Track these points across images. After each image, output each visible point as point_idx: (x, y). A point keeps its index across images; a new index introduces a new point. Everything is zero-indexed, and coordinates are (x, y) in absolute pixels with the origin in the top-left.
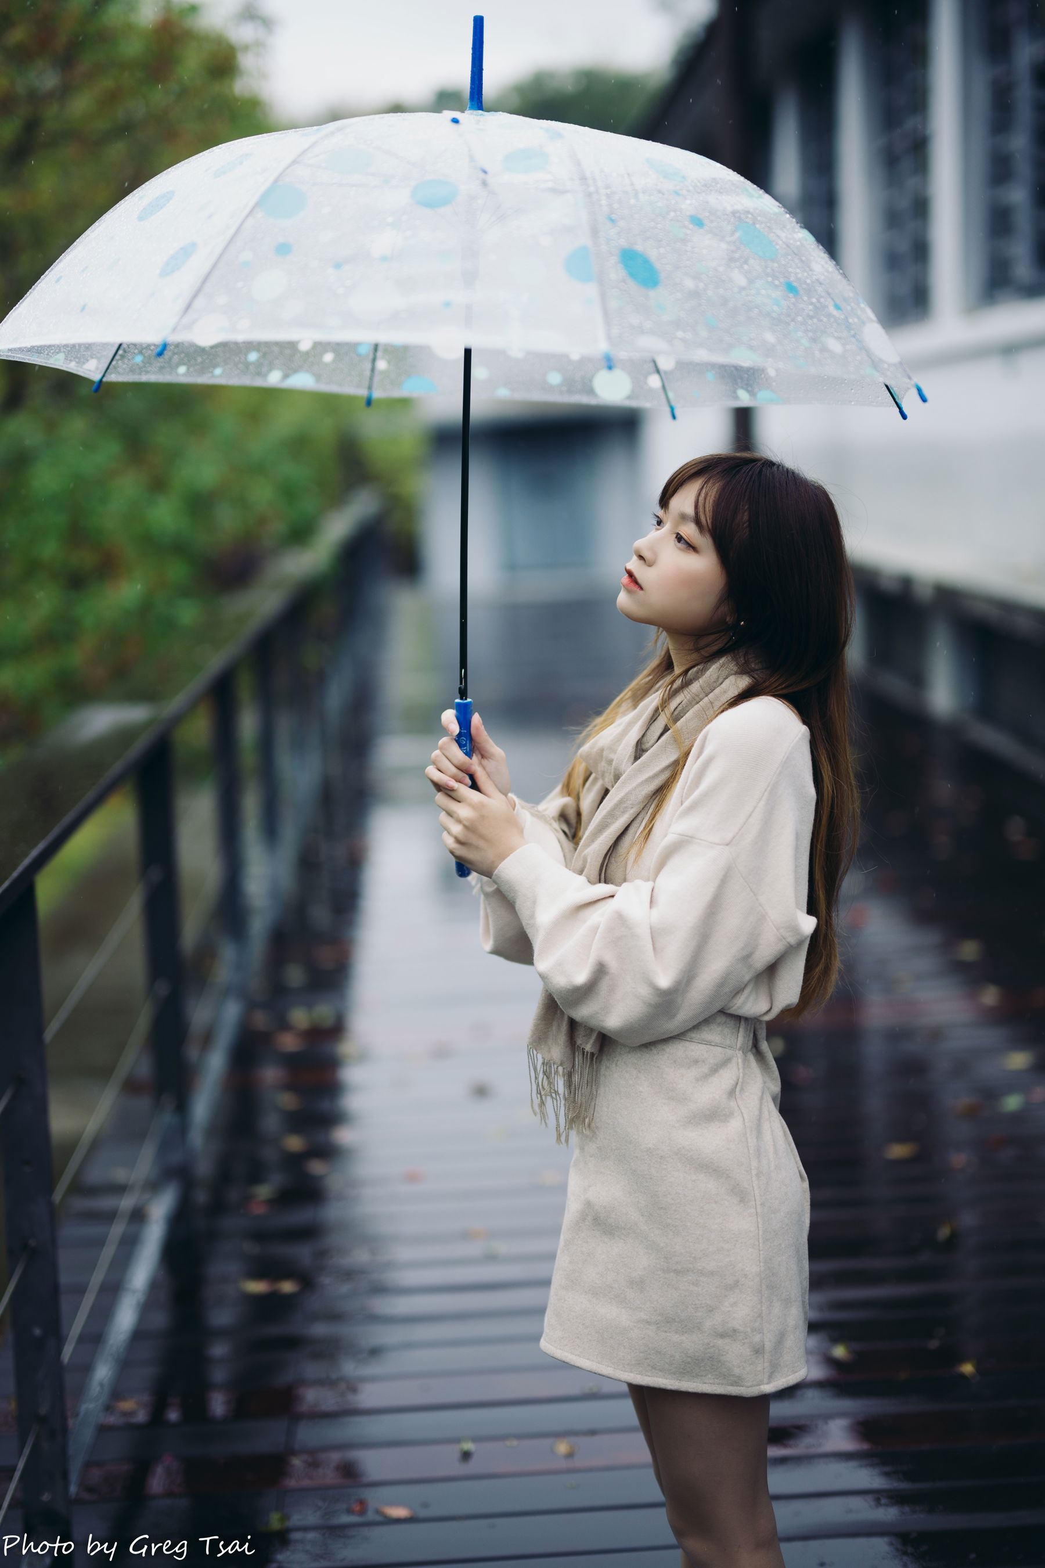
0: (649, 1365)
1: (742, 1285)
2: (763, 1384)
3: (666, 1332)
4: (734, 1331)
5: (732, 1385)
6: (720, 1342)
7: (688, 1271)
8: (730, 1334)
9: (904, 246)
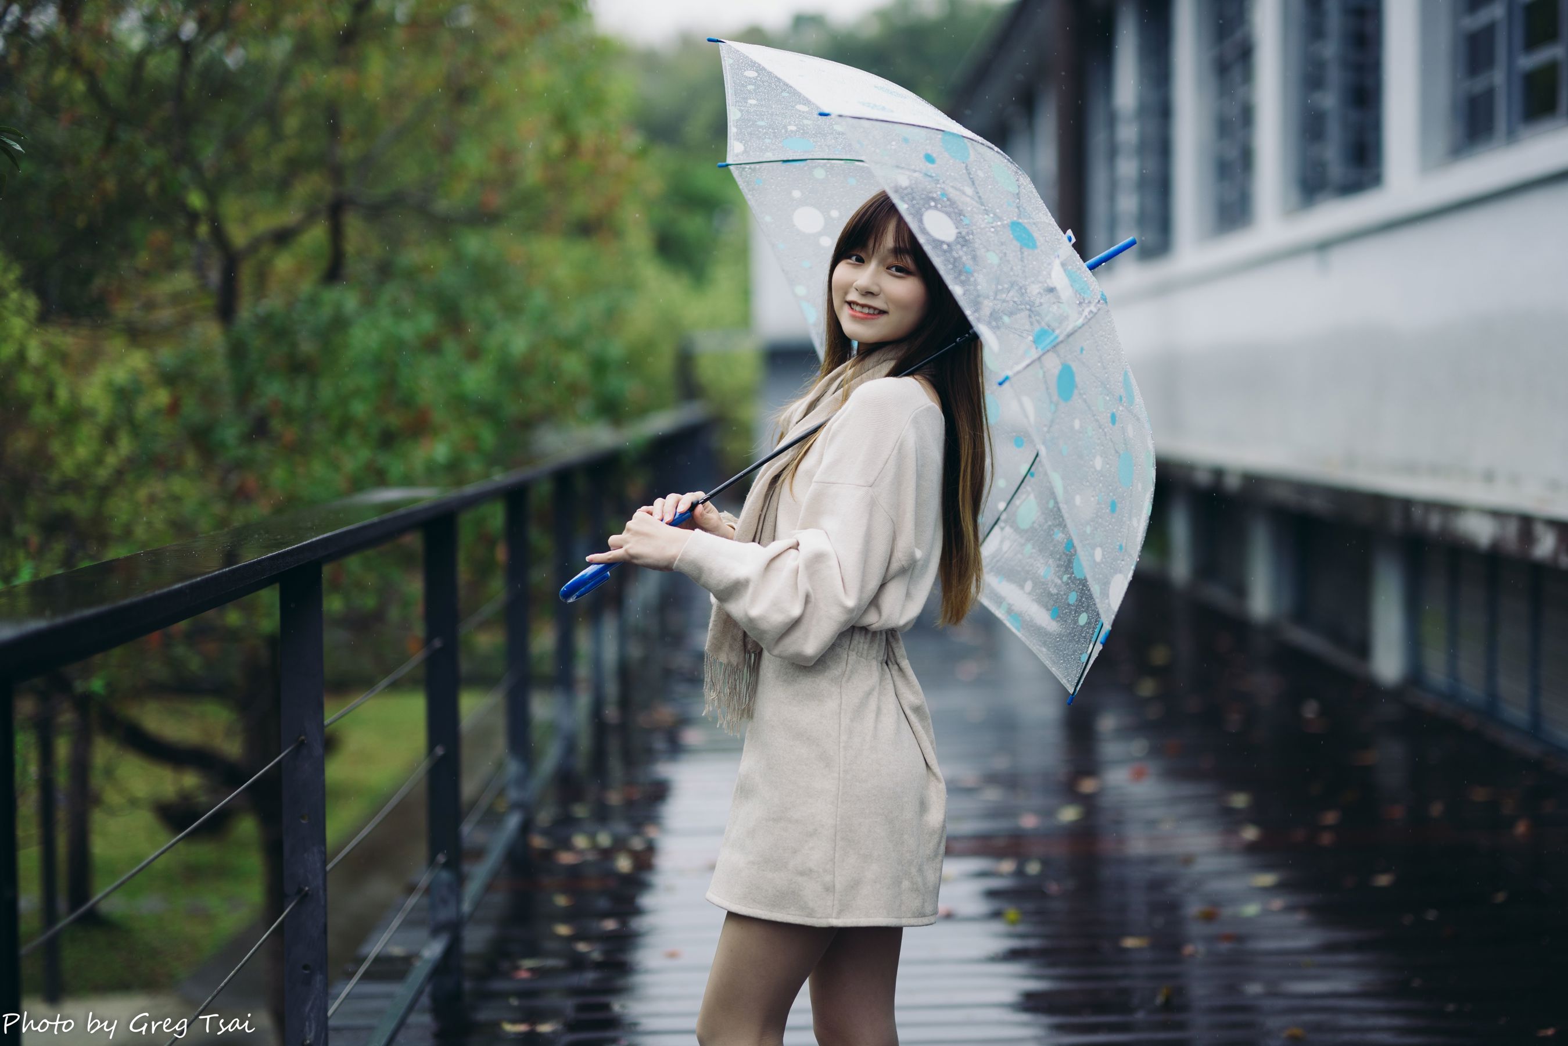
0: (751, 899)
1: (819, 833)
2: (832, 918)
3: (764, 870)
4: (811, 870)
5: (807, 916)
6: (800, 879)
7: (781, 819)
8: (806, 873)
9: (1233, 154)
